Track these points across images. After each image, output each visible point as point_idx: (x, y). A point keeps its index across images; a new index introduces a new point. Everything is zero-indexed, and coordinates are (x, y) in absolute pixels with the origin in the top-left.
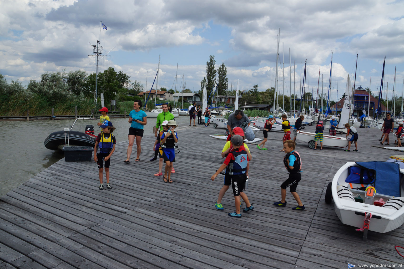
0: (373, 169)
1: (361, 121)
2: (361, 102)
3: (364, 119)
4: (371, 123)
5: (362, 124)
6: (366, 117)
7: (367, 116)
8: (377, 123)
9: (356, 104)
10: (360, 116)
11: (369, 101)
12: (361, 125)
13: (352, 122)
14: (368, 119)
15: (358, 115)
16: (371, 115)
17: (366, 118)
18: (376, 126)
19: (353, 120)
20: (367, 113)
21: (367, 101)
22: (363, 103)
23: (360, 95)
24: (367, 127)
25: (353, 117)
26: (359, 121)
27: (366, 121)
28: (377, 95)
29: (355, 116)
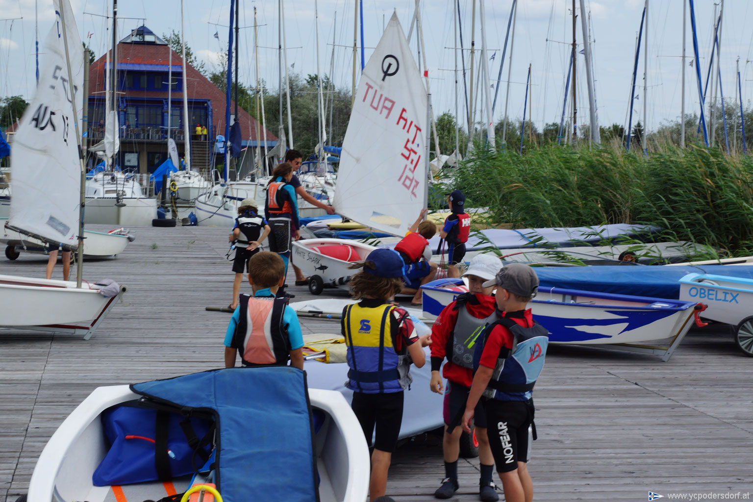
0: (205, 405)
1: (160, 194)
2: (150, 101)
3: (168, 185)
4: (202, 199)
5: (162, 206)
6: (179, 173)
7: (182, 168)
8: (224, 196)
9: (132, 111)
10: (151, 169)
11: (182, 95)
12: (159, 214)
13: (118, 199)
14: (187, 180)
15: (144, 166)
16: (199, 163)
17: (182, 179)
18: (222, 211)
19: (120, 188)
20: (181, 155)
21: (177, 96)
22: (160, 104)
23: (143, 68)
24: (184, 221)
25: (119, 175)
26: (148, 193)
27: (181, 195)
28: (219, 70)
29: (130, 169)
